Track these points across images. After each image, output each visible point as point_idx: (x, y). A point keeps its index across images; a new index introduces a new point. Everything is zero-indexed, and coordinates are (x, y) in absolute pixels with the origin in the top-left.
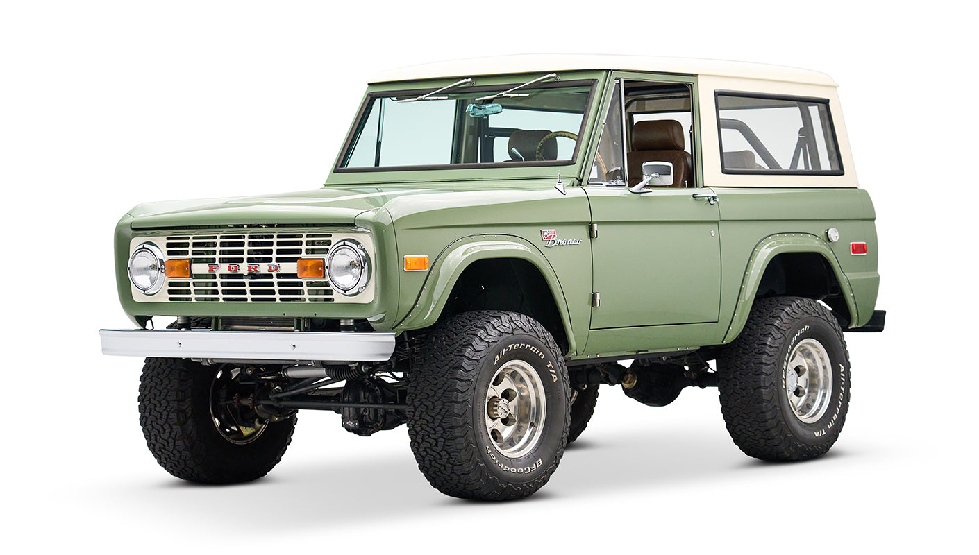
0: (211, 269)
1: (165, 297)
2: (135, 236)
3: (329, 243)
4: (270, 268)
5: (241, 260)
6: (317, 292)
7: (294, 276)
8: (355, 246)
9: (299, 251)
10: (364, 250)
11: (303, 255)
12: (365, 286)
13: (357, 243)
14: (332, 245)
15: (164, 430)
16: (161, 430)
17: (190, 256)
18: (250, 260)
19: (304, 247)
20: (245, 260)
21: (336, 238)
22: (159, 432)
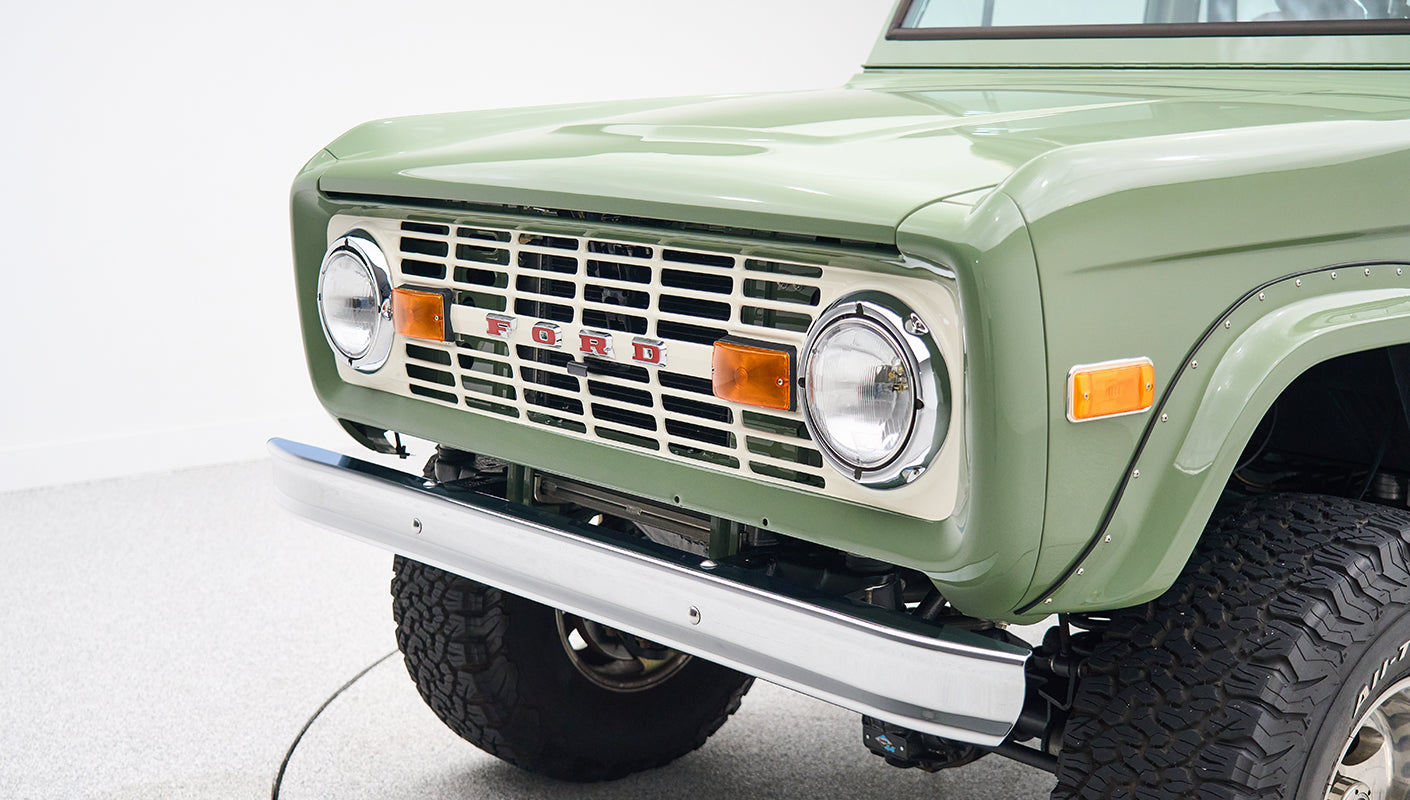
0: (495, 326)
1: (400, 383)
2: (334, 211)
3: (814, 297)
4: (638, 349)
5: (566, 314)
6: (776, 450)
7: (704, 386)
8: (897, 320)
9: (723, 312)
10: (927, 339)
11: (734, 325)
12: (925, 465)
13: (904, 311)
14: (823, 304)
15: (432, 616)
16: (426, 614)
17: (449, 282)
18: (590, 318)
19: (736, 299)
20: (578, 316)
21: (837, 283)
22: (421, 615)
